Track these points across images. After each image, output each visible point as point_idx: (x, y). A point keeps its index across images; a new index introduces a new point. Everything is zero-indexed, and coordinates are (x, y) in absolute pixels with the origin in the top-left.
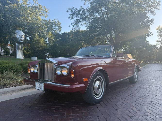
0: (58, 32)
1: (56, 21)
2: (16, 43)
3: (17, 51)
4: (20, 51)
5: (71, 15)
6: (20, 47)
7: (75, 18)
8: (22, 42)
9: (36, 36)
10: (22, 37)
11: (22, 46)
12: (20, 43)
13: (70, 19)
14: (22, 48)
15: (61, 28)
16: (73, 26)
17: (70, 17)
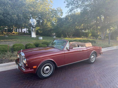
0: (60, 16)
1: (59, 8)
2: (31, 27)
3: (32, 32)
4: (33, 32)
5: (67, 4)
6: (34, 30)
7: (70, 7)
8: (34, 26)
9: (45, 21)
10: (35, 23)
11: (34, 29)
12: (33, 27)
13: (67, 8)
14: (35, 30)
15: (63, 13)
16: (68, 13)
17: (66, 7)
